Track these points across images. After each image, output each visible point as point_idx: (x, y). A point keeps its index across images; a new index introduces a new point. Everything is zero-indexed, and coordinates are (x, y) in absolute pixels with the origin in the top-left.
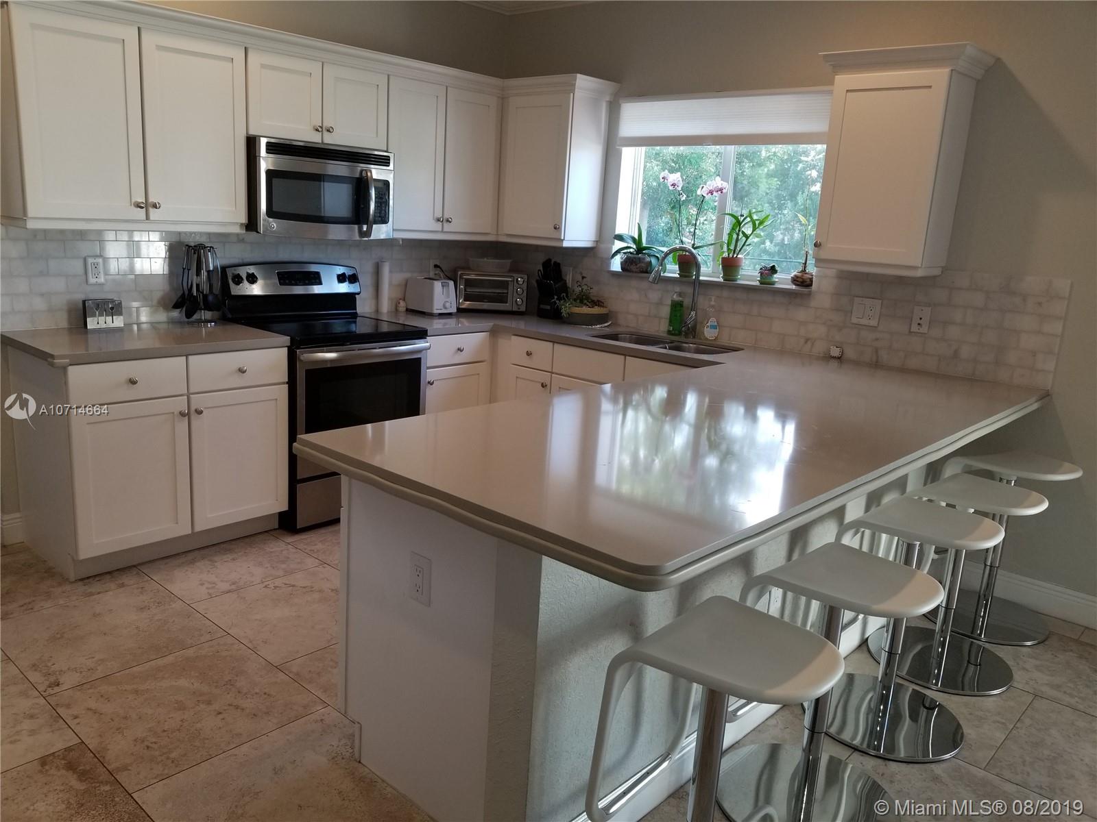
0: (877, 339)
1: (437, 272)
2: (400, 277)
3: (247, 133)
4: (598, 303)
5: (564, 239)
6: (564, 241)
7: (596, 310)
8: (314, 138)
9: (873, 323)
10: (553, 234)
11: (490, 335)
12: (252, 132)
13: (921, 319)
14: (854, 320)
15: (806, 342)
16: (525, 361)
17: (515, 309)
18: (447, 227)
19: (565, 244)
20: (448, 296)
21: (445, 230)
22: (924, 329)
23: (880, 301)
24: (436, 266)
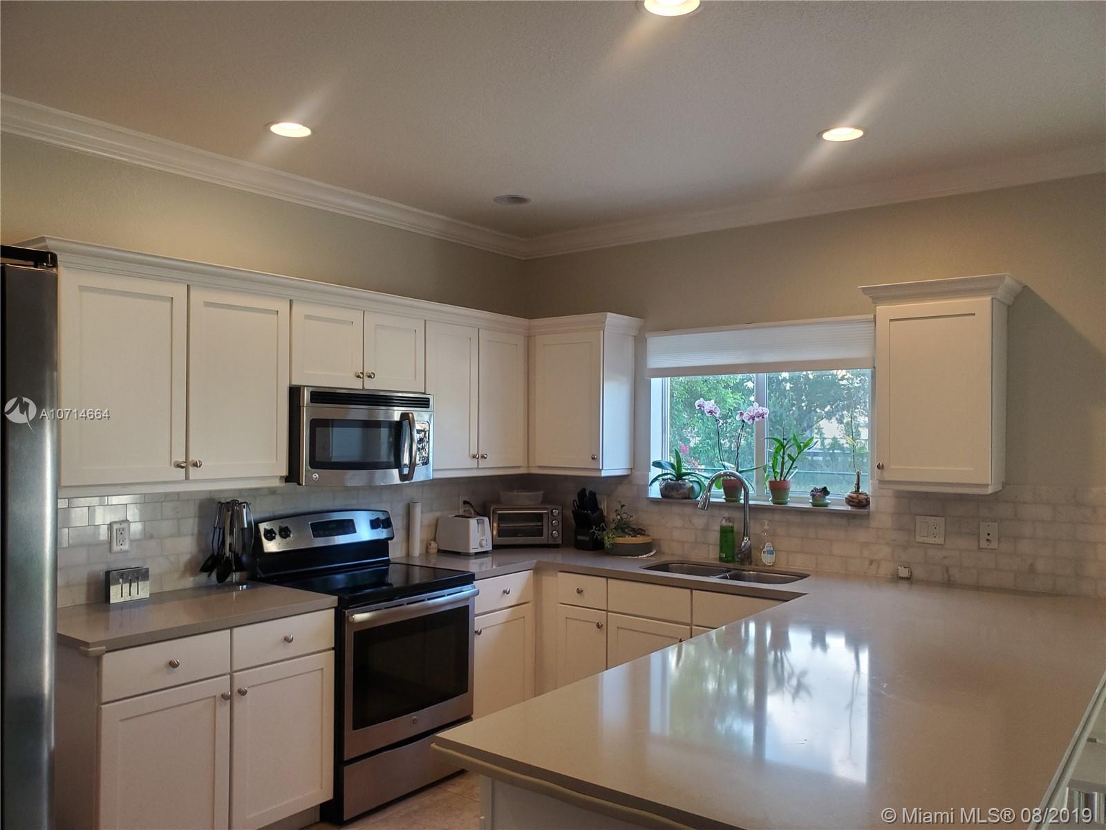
0: (945, 558)
1: (467, 508)
2: (430, 517)
3: (290, 383)
4: (639, 532)
5: (602, 469)
6: (602, 471)
7: (639, 540)
8: (355, 385)
9: (940, 540)
10: (592, 465)
11: (534, 572)
12: (295, 382)
13: (989, 534)
14: (919, 539)
15: (871, 564)
16: (577, 599)
17: (551, 542)
18: (483, 463)
19: (604, 474)
20: (484, 534)
21: (480, 467)
22: (994, 545)
23: (944, 518)
24: (465, 502)
